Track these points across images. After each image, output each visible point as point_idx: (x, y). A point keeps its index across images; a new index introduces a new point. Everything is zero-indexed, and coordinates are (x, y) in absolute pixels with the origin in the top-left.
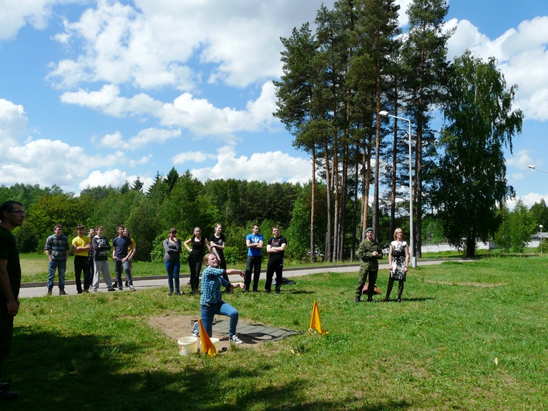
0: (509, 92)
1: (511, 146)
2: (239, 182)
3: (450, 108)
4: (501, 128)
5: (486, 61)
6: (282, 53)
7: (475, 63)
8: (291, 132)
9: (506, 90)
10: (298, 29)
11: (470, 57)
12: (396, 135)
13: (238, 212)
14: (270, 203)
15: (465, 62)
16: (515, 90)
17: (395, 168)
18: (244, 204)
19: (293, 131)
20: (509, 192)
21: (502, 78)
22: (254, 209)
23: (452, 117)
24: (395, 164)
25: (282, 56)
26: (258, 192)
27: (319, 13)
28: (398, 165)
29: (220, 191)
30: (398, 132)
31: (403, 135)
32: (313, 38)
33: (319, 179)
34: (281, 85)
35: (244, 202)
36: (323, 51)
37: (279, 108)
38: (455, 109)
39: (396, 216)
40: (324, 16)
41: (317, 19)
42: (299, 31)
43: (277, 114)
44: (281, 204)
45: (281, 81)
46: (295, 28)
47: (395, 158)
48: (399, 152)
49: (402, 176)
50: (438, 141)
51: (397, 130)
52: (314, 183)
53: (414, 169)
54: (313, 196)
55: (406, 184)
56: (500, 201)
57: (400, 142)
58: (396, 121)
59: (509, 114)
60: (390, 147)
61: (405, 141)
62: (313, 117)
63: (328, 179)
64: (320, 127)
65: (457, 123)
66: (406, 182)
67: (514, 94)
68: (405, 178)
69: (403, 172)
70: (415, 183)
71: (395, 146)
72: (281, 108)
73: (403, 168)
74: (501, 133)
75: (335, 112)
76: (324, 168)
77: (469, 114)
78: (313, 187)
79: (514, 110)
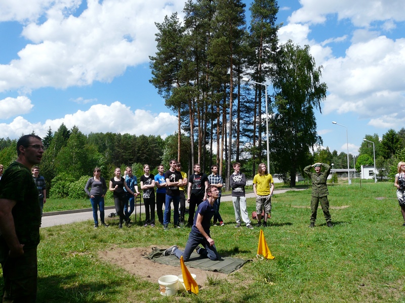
0: (317, 71)
1: (320, 108)
2: (115, 134)
3: (277, 81)
4: (312, 95)
5: (302, 48)
6: (156, 35)
7: (295, 49)
8: (162, 96)
9: (315, 69)
10: (169, 16)
11: (291, 44)
12: (239, 100)
13: (114, 158)
14: (139, 150)
15: (288, 49)
16: (321, 69)
17: (239, 123)
18: (119, 151)
19: (164, 95)
20: (318, 140)
21: (313, 61)
22: (126, 155)
23: (278, 87)
24: (239, 121)
25: (156, 37)
26: (129, 142)
27: (187, 5)
28: (241, 121)
29: (100, 142)
30: (241, 97)
31: (243, 99)
32: (180, 24)
33: (182, 131)
34: (155, 59)
36: (189, 34)
37: (154, 76)
38: (281, 81)
39: (240, 159)
40: (190, 8)
41: (185, 9)
42: (169, 18)
43: (153, 81)
44: (147, 151)
45: (155, 56)
46: (167, 16)
47: (238, 116)
48: (241, 111)
49: (243, 129)
50: (274, 103)
51: (240, 95)
52: (180, 134)
53: (252, 124)
54: (179, 145)
55: (246, 135)
56: (313, 147)
57: (242, 104)
58: (239, 89)
59: (318, 86)
60: (235, 108)
61: (245, 104)
62: (179, 84)
63: (191, 130)
64: (187, 91)
65: (283, 91)
66: (246, 133)
67: (321, 72)
68: (245, 130)
69: (245, 126)
70: (254, 134)
71: (239, 107)
72: (156, 76)
73: (245, 123)
74: (313, 99)
75: (198, 80)
76: (186, 123)
77: (291, 85)
78: (179, 137)
79: (321, 83)
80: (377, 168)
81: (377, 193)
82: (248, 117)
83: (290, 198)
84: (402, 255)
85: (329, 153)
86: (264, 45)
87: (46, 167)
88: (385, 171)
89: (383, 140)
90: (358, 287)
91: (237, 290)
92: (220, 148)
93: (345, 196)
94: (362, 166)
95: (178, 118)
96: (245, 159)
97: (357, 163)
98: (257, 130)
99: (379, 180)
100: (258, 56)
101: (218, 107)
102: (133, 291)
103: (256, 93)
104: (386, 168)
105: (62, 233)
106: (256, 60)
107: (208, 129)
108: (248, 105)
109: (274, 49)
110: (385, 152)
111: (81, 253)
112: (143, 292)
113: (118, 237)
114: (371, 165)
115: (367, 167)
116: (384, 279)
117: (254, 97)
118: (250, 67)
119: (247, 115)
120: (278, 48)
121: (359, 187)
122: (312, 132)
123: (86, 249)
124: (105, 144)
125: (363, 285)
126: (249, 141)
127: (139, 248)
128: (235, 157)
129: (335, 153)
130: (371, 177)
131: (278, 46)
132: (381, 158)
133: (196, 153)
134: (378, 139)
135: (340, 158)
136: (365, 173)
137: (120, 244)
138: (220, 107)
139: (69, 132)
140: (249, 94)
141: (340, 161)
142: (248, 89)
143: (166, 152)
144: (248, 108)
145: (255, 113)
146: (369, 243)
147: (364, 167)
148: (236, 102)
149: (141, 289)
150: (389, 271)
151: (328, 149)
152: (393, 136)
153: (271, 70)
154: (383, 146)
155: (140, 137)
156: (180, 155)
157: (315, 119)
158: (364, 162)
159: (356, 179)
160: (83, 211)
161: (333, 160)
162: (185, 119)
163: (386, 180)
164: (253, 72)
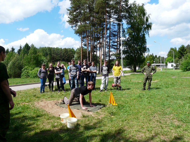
0: (148, 16)
1: (149, 35)
3: (128, 21)
4: (145, 28)
5: (141, 5)
7: (137, 5)
8: (73, 29)
9: (147, 15)
11: (136, 3)
12: (110, 31)
13: (52, 59)
14: (63, 55)
15: (134, 5)
18: (54, 56)
20: (147, 50)
21: (146, 11)
22: (57, 57)
23: (129, 24)
26: (59, 52)
28: (111, 41)
29: (45, 51)
30: (111, 29)
31: (112, 30)
33: (83, 46)
34: (70, 10)
35: (54, 55)
38: (130, 21)
39: (110, 59)
43: (68, 21)
44: (67, 56)
47: (110, 39)
48: (111, 36)
49: (112, 45)
50: (126, 32)
51: (110, 29)
52: (82, 47)
53: (116, 42)
54: (81, 52)
55: (113, 48)
56: (145, 53)
57: (111, 33)
58: (110, 25)
59: (148, 24)
60: (108, 34)
61: (113, 32)
62: (81, 23)
63: (87, 46)
64: (85, 26)
65: (131, 26)
66: (113, 47)
67: (149, 17)
68: (113, 45)
69: (113, 43)
70: (117, 47)
71: (110, 34)
72: (70, 19)
73: (113, 42)
74: (145, 30)
75: (90, 21)
76: (85, 42)
77: (135, 23)
78: (81, 49)
79: (149, 22)
80: (175, 63)
81: (173, 75)
82: (115, 39)
83: (132, 77)
84: (176, 103)
85: (153, 56)
86: (122, 4)
87: (18, 63)
88: (179, 64)
89: (179, 50)
90: (152, 118)
91: (96, 119)
92: (101, 54)
93: (158, 76)
94: (168, 62)
95: (81, 40)
96: (113, 59)
97: (166, 61)
98: (118, 45)
99: (176, 69)
100: (119, 9)
101: (100, 34)
102: (46, 120)
103: (118, 27)
104: (179, 63)
105: (20, 94)
106: (118, 11)
107: (95, 45)
108: (114, 33)
109: (127, 5)
110: (179, 56)
111: (27, 103)
112: (51, 121)
113: (47, 96)
114: (172, 62)
115: (171, 63)
116: (165, 114)
117: (117, 29)
118: (115, 14)
119: (114, 38)
120: (129, 5)
121: (165, 72)
122: (145, 46)
123: (29, 101)
124: (47, 53)
125: (154, 117)
126: (115, 51)
127: (55, 100)
128: (108, 58)
129: (156, 56)
130: (172, 68)
131: (129, 4)
132: (177, 59)
133: (89, 57)
134: (176, 50)
135: (158, 59)
136: (169, 66)
137: (46, 99)
138: (101, 34)
139: (30, 47)
140: (115, 28)
141: (158, 60)
142: (114, 26)
143: (76, 56)
144: (114, 35)
145: (118, 37)
146: (163, 98)
147: (169, 63)
148: (108, 31)
149: (50, 120)
150: (168, 111)
151: (153, 54)
152: (183, 48)
153: (125, 16)
154: (178, 53)
155: (64, 49)
156: (82, 57)
157: (146, 40)
158: (169, 60)
159: (165, 68)
160: (34, 84)
161: (155, 59)
162: (84, 40)
163: (179, 69)
164: (117, 17)
